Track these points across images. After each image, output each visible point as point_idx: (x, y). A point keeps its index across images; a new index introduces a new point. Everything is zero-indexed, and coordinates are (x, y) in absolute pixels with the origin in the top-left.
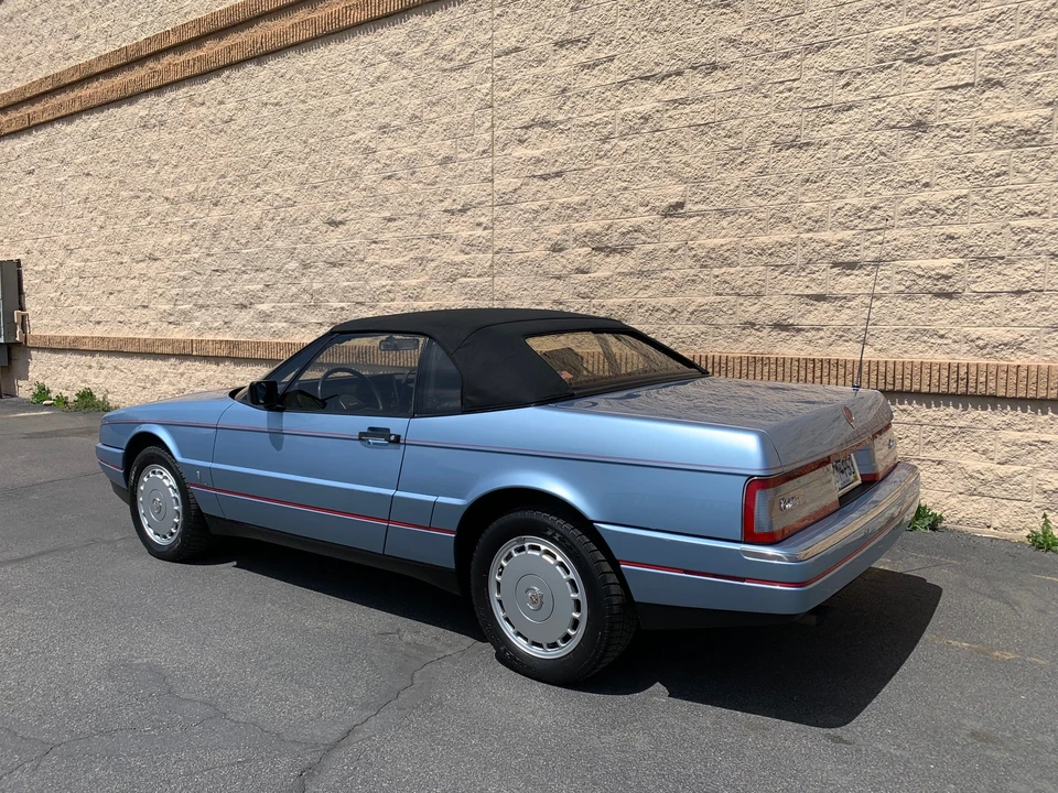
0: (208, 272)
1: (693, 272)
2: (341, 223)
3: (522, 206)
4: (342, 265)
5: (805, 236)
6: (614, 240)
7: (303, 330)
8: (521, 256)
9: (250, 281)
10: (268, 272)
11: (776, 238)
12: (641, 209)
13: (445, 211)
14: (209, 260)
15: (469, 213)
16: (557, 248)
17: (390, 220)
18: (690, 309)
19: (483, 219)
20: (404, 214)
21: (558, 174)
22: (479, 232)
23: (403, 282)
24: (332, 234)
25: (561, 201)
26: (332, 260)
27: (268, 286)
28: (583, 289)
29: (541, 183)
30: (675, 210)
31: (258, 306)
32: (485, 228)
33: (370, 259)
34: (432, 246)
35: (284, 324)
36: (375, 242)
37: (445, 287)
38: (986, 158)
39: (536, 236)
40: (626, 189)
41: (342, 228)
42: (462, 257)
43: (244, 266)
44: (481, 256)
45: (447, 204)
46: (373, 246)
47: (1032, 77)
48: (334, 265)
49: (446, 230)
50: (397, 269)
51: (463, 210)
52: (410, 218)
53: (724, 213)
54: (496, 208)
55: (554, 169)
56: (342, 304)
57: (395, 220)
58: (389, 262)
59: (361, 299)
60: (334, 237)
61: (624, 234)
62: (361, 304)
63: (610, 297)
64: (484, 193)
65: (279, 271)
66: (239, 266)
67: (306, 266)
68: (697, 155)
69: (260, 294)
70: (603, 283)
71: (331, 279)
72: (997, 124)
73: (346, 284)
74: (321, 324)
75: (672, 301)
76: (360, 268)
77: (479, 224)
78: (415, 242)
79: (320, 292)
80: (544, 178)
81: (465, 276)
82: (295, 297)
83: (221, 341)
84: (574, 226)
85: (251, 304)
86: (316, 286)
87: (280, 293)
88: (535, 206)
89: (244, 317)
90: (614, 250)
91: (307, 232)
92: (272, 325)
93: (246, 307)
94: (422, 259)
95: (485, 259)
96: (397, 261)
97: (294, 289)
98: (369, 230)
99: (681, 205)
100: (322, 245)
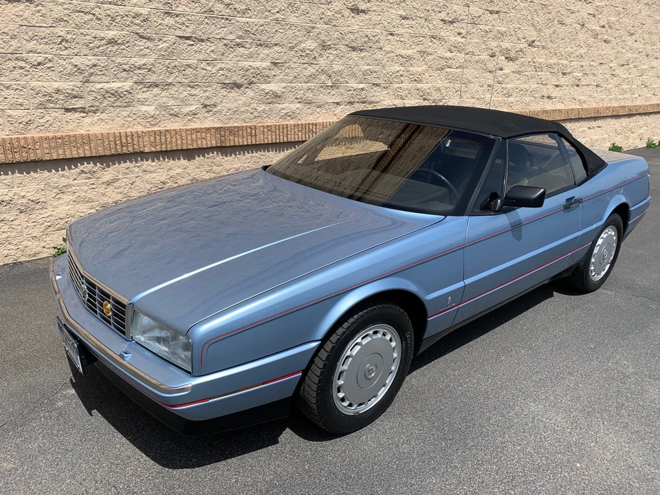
0: (172, 38)
1: (533, 73)
2: (363, 11)
3: (481, 27)
4: (361, 50)
5: (559, 61)
6: (513, 54)
7: (318, 110)
8: (477, 57)
9: (250, 56)
10: (276, 48)
11: (554, 61)
12: (523, 40)
13: (442, 20)
14: (169, 21)
15: (455, 25)
16: (493, 56)
17: (405, 18)
18: (531, 90)
19: (462, 31)
20: (416, 16)
21: (497, 12)
22: (459, 39)
23: (412, 69)
24: (353, 20)
25: (498, 28)
26: (354, 44)
27: (275, 64)
28: (500, 79)
29: (489, 15)
30: (531, 44)
31: (263, 86)
32: (463, 37)
33: (387, 48)
34: (431, 44)
35: (298, 105)
36: (392, 34)
37: (436, 74)
38: (591, 40)
39: (484, 47)
40: (520, 28)
41: (363, 16)
42: (449, 55)
43: (240, 37)
44: (459, 55)
45: (443, 15)
46: (390, 37)
47: (600, 16)
48: (354, 49)
49: (441, 34)
50: (409, 58)
51: (451, 22)
52: (420, 20)
53: (543, 47)
54: (469, 25)
55: (497, 9)
56: (361, 86)
57: (407, 18)
58: (404, 52)
59: (378, 81)
60: (356, 22)
61: (517, 52)
62: (377, 85)
63: (508, 83)
64: (464, 14)
65: (291, 48)
66: (231, 37)
67: (324, 47)
68: (540, 19)
69: (268, 73)
70: (507, 76)
71: (351, 62)
72: (594, 30)
73: (366, 67)
74: (338, 103)
75: (526, 86)
76: (379, 55)
77: (459, 34)
78: (421, 39)
79: (340, 73)
80: (491, 12)
81: (449, 67)
82: (312, 77)
83: (208, 129)
84: (502, 43)
85: (251, 83)
86: (336, 68)
87: (293, 74)
88: (487, 28)
89: (235, 100)
90: (511, 60)
91: (330, 13)
92: (281, 106)
93: (239, 86)
94: (424, 52)
95: (461, 57)
96: (410, 52)
97: (311, 70)
98: (389, 23)
99: (533, 42)
100: (346, 29)
